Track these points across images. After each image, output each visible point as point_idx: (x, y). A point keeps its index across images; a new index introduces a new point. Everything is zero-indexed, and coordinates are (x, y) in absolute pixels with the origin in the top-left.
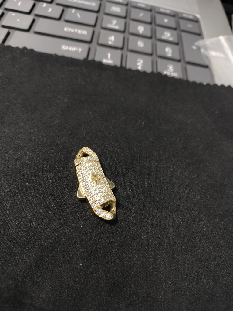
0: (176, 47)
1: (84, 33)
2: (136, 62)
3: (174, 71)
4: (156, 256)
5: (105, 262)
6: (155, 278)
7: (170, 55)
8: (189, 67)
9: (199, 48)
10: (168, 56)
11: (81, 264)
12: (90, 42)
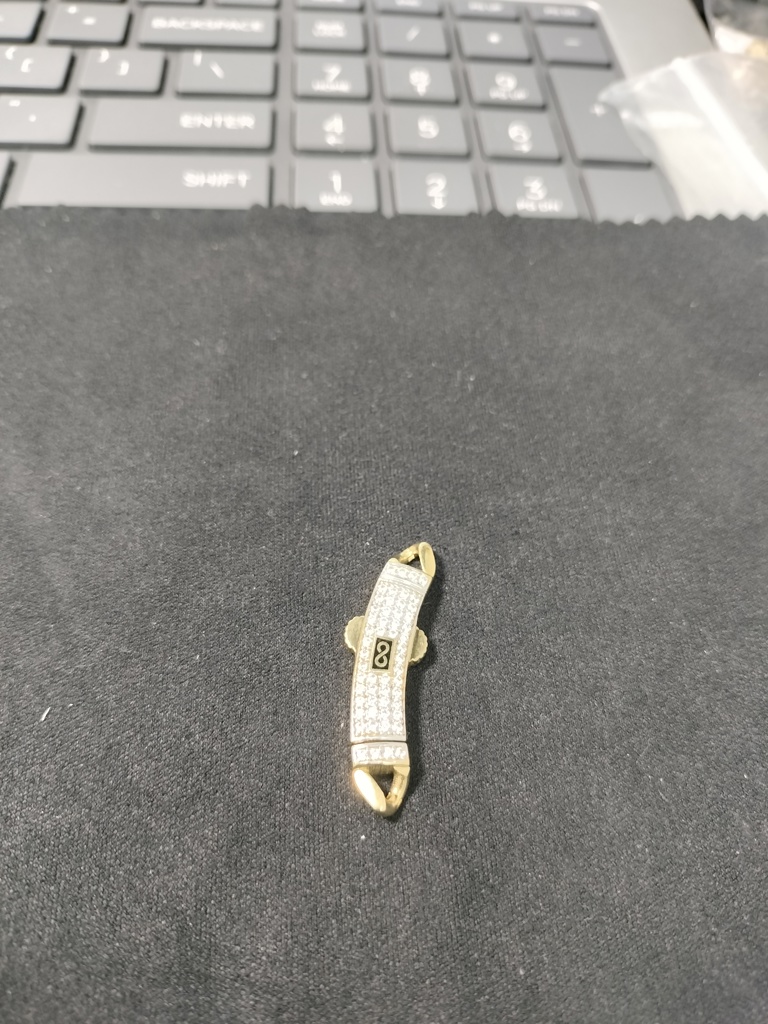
0: (542, 119)
1: (243, 122)
2: (426, 187)
3: (549, 196)
4: (584, 774)
5: (434, 817)
6: (594, 839)
7: (525, 148)
8: (593, 175)
9: (613, 110)
10: (521, 152)
11: (363, 837)
12: (270, 149)
